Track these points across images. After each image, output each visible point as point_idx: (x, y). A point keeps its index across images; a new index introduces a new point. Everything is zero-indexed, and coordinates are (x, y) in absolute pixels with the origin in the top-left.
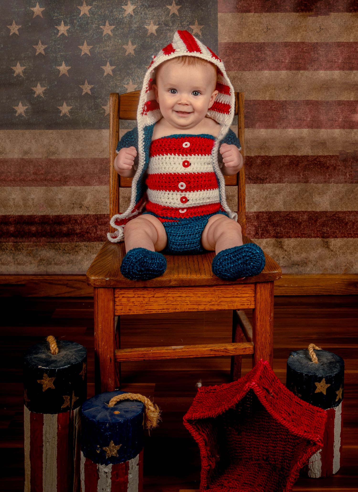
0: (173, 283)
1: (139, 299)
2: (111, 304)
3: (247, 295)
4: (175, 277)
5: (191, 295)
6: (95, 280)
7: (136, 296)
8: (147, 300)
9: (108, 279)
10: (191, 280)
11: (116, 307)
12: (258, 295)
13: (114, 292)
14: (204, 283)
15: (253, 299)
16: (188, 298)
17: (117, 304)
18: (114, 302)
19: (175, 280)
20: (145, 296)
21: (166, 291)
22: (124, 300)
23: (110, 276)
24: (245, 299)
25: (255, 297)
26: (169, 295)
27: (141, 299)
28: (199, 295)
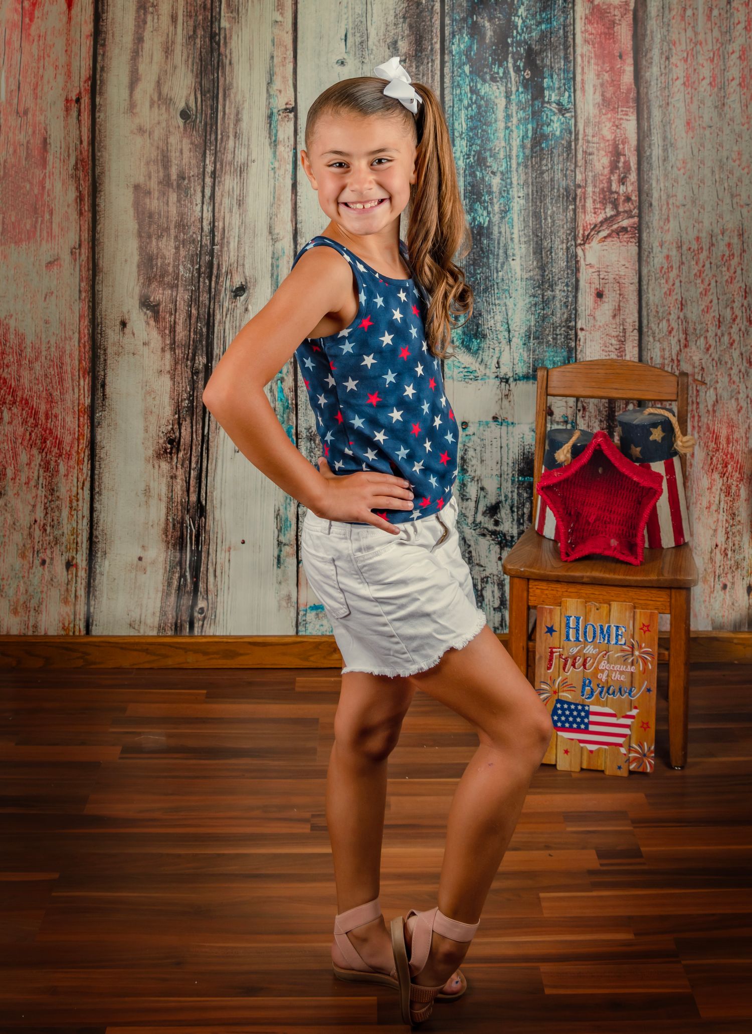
0: (585, 580)
1: (552, 592)
2: (525, 594)
3: (662, 599)
4: (588, 574)
5: (604, 593)
6: (510, 569)
7: (550, 589)
8: (560, 593)
9: (522, 569)
10: (603, 579)
11: (530, 597)
12: (673, 600)
13: (528, 582)
14: (616, 584)
15: (668, 604)
16: (601, 596)
17: (531, 594)
18: (528, 591)
19: (588, 577)
20: (559, 589)
21: (579, 587)
22: (538, 591)
23: (524, 567)
24: (659, 603)
25: (670, 602)
26: (582, 591)
27: (554, 592)
28: (613, 594)
